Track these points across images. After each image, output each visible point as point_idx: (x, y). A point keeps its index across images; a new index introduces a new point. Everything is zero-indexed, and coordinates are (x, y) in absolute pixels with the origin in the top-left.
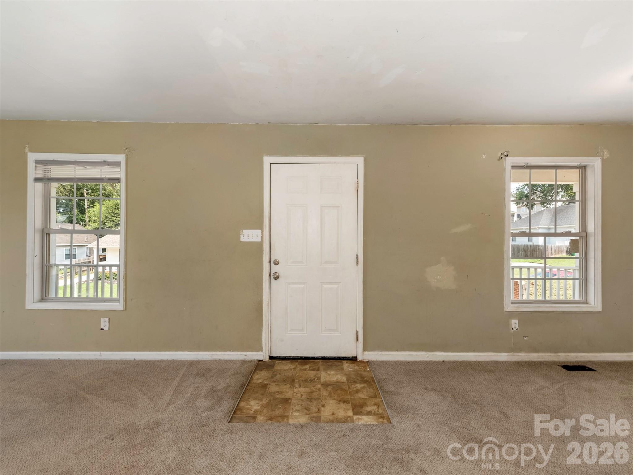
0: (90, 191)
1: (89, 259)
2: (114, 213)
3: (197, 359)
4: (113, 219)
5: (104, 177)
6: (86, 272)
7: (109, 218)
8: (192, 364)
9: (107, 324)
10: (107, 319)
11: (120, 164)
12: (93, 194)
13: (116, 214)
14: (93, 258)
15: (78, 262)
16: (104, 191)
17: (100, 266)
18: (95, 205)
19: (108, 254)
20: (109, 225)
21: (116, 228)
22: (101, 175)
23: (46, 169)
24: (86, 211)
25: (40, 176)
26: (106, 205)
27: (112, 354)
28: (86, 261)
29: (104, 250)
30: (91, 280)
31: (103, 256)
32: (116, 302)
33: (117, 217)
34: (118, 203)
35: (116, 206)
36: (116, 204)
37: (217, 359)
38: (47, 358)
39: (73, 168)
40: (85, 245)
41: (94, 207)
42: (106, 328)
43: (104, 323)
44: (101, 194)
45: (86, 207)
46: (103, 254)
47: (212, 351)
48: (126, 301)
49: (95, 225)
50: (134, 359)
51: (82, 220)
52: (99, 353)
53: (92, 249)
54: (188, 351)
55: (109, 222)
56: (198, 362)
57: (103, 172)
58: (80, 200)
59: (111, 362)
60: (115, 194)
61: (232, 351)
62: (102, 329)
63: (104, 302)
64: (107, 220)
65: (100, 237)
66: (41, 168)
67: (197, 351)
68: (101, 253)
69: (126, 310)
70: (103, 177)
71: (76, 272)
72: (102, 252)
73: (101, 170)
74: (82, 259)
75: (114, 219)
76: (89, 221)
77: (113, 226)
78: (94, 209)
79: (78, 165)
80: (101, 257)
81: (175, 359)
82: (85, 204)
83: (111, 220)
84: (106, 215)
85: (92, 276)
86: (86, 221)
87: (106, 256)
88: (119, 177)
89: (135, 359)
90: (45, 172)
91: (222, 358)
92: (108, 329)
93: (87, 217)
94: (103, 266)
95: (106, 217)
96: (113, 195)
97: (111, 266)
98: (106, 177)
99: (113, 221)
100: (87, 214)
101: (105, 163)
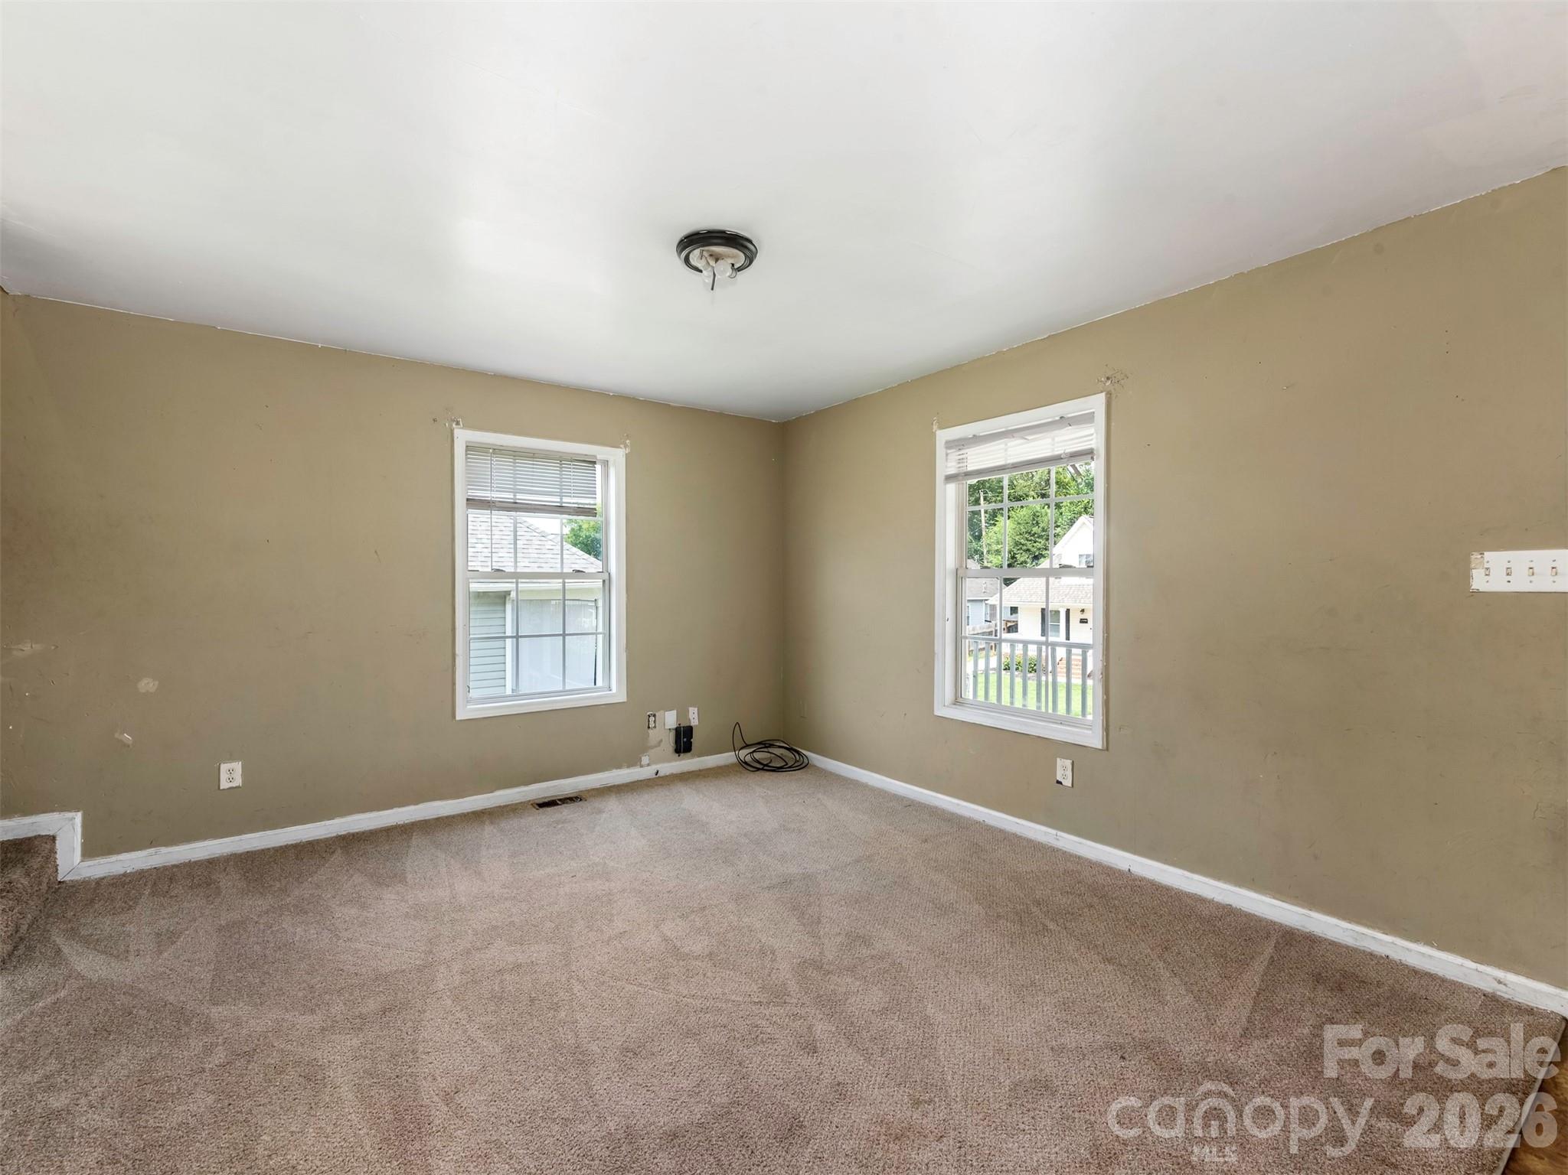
0: (990, 494)
1: (989, 627)
2: (1030, 533)
3: (1305, 930)
4: (1029, 545)
5: (1062, 452)
6: (984, 652)
7: (1021, 544)
8: (1290, 937)
9: (1069, 773)
10: (1068, 763)
11: (1093, 417)
12: (994, 499)
13: (1033, 535)
14: (996, 626)
15: (972, 633)
16: (1012, 491)
17: (1006, 641)
18: (997, 521)
19: (1022, 618)
20: (1022, 559)
21: (1034, 563)
22: (1053, 450)
23: (961, 457)
24: (984, 533)
25: (952, 471)
26: (1016, 519)
27: (1080, 843)
28: (985, 630)
29: (1014, 610)
30: (994, 669)
31: (1014, 622)
32: (1087, 729)
33: (1035, 542)
34: (1037, 512)
35: (1034, 519)
36: (1034, 515)
37: (1375, 953)
38: (966, 813)
39: (1003, 446)
40: (981, 601)
41: (995, 525)
42: (1067, 782)
43: (1063, 770)
44: (1006, 497)
45: (983, 524)
46: (1013, 618)
47: (1359, 922)
48: (1107, 729)
49: (998, 559)
50: (1127, 870)
51: (976, 552)
52: (1054, 832)
53: (993, 607)
54: (1274, 898)
55: (1021, 551)
56: (1311, 940)
57: (1058, 443)
58: (972, 512)
59: (1078, 860)
60: (1032, 493)
61: (1439, 948)
62: (1059, 782)
63: (1061, 723)
64: (1018, 550)
65: (1007, 585)
66: (954, 455)
67: (1303, 907)
68: (1007, 615)
69: (1107, 749)
70: (1057, 453)
71: (969, 651)
72: (1011, 614)
73: (1053, 439)
74: (978, 626)
75: (1030, 547)
76: (988, 552)
77: (1028, 560)
78: (996, 529)
79: (1013, 437)
80: (1009, 624)
81: (1234, 906)
82: (981, 521)
83: (1025, 548)
84: (1017, 538)
85: (993, 663)
86: (983, 553)
87: (1017, 621)
88: (1093, 446)
89: (1129, 870)
90: (959, 463)
91: (1396, 955)
92: (1070, 785)
93: (984, 546)
94: (1013, 643)
95: (1017, 544)
96: (1027, 496)
97: (1026, 643)
98: (1067, 451)
99: (1028, 550)
100: (984, 540)
101: (1064, 421)
